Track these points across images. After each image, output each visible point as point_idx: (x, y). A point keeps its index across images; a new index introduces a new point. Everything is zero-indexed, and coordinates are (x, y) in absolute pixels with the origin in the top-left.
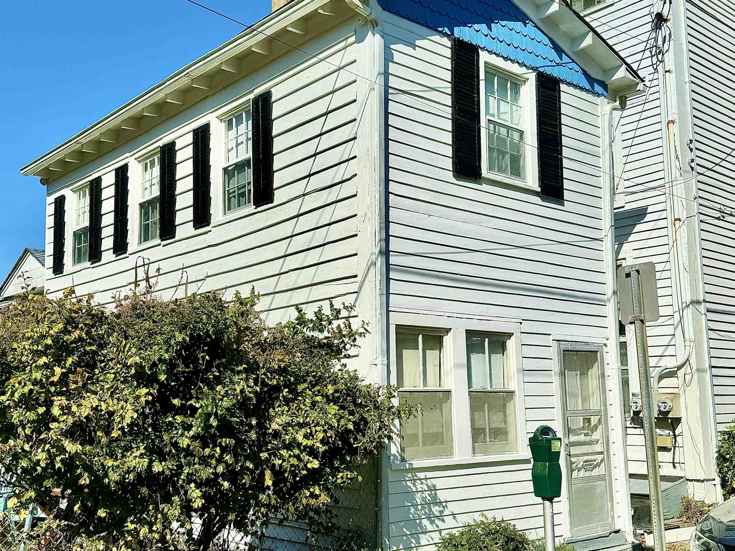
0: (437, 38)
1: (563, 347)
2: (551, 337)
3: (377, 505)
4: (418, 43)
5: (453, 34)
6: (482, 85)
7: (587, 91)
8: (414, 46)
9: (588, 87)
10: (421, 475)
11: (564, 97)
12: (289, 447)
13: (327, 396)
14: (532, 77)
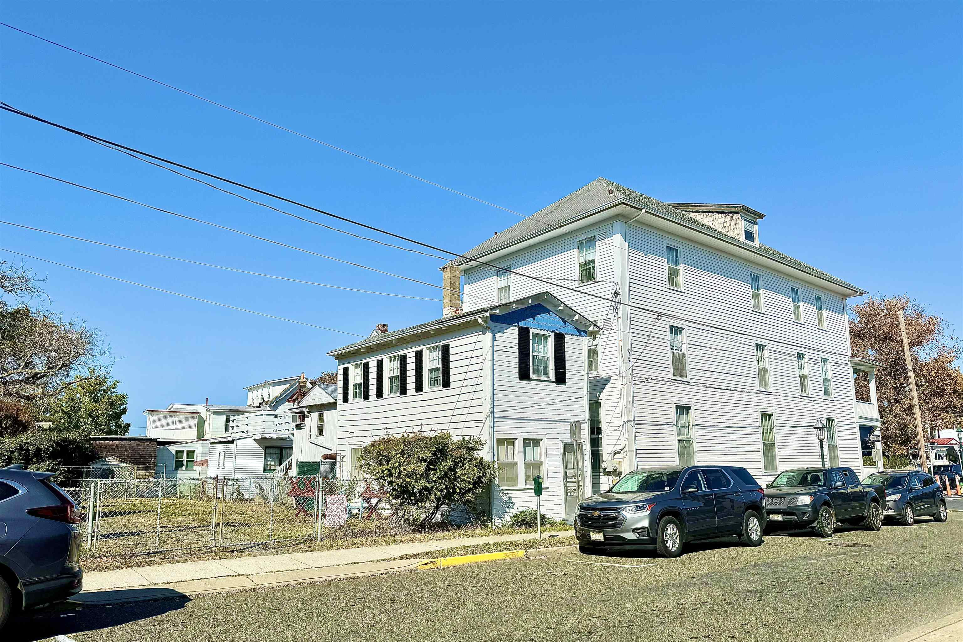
0: (513, 328)
1: (564, 443)
2: (559, 440)
3: (490, 502)
4: (505, 331)
5: (519, 325)
6: (531, 341)
7: (578, 336)
8: (504, 333)
9: (578, 334)
10: (505, 492)
11: (566, 340)
12: (462, 481)
13: (473, 465)
14: (552, 335)
